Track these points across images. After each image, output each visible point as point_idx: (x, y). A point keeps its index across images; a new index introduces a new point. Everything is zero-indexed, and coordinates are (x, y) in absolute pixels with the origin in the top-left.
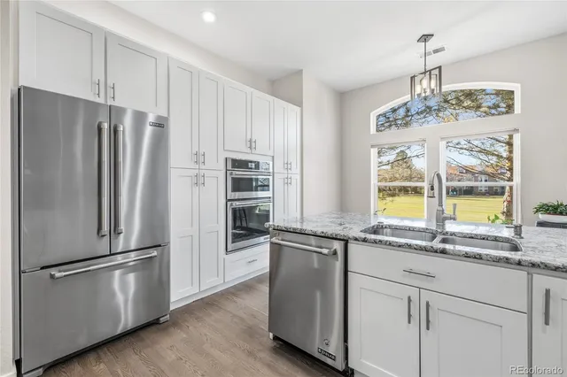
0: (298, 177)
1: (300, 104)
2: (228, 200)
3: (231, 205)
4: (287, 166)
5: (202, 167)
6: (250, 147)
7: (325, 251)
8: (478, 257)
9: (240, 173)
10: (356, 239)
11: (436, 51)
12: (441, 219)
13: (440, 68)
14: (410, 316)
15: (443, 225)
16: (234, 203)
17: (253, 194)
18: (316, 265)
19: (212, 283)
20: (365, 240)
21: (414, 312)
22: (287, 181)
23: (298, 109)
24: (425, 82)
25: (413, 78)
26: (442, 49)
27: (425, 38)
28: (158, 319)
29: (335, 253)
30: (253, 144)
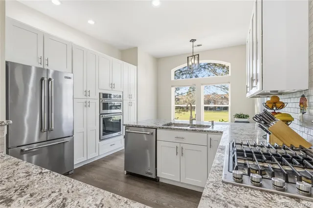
0: (135, 102)
1: (136, 64)
2: (100, 114)
3: (102, 116)
4: (130, 96)
5: (88, 97)
6: (112, 87)
7: (148, 133)
8: (195, 131)
9: (106, 101)
10: (160, 128)
11: (198, 46)
12: (191, 120)
13: (198, 55)
14: (177, 153)
15: (192, 122)
16: (104, 115)
17: (109, 111)
18: (146, 139)
19: (93, 156)
20: (163, 128)
21: (178, 151)
22: (130, 104)
23: (136, 67)
24: (193, 60)
25: (188, 57)
26: (201, 45)
27: (193, 41)
28: (68, 172)
29: (152, 134)
30: (113, 85)
